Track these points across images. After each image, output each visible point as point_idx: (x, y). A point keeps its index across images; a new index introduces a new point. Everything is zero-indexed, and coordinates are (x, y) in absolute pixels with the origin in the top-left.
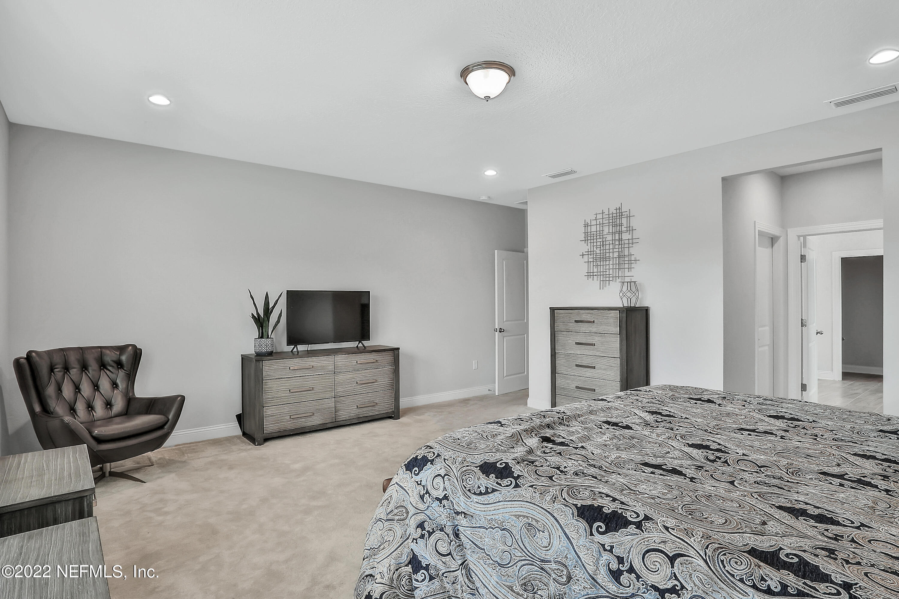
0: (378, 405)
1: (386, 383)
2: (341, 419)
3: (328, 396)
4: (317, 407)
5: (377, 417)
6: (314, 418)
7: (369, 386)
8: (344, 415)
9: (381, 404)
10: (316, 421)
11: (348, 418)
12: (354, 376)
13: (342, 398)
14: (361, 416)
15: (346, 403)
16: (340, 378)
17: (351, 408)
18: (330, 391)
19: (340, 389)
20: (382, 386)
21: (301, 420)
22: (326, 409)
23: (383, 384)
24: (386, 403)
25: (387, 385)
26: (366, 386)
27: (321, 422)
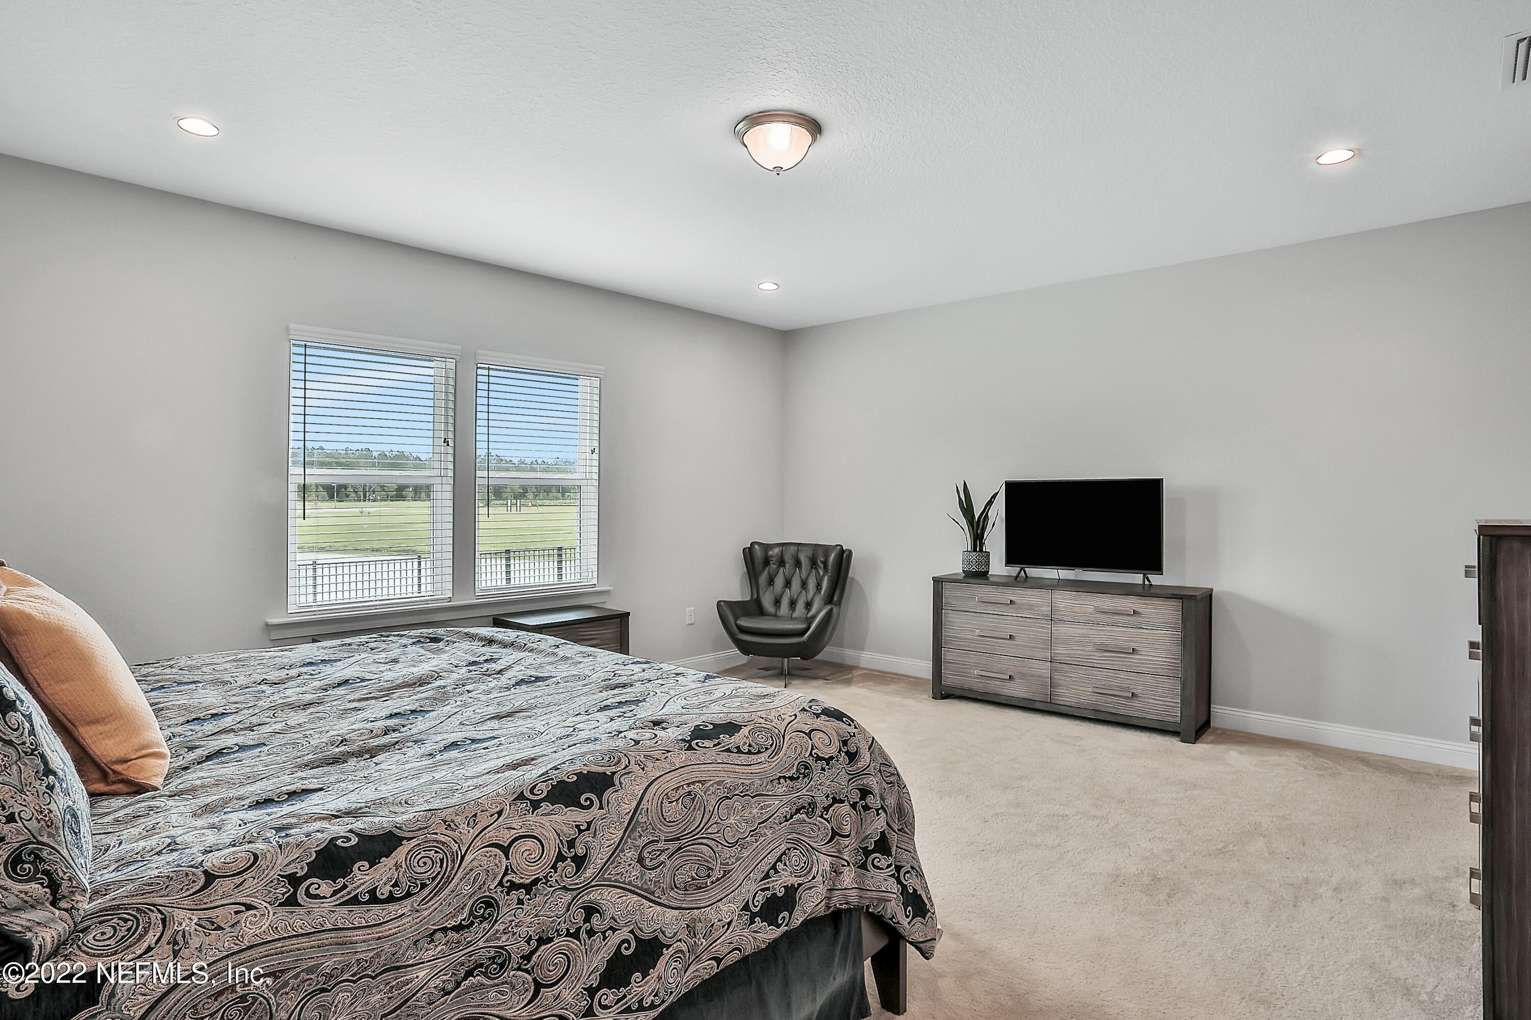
0: (1140, 699)
1: (1161, 661)
2: (1061, 703)
3: (1039, 655)
4: (1021, 670)
5: (1136, 722)
6: (1011, 685)
7: (1121, 657)
8: (1067, 696)
9: (1148, 700)
10: (1017, 690)
11: (1073, 705)
12: (1092, 632)
13: (1064, 666)
14: (1103, 709)
15: (1071, 677)
16: (1062, 630)
17: (1082, 689)
18: (1042, 648)
19: (1060, 650)
20: (1150, 664)
21: (994, 682)
22: (1035, 676)
23: (1152, 661)
24: (1159, 700)
25: (1162, 665)
26: (1113, 657)
27: (1025, 696)
